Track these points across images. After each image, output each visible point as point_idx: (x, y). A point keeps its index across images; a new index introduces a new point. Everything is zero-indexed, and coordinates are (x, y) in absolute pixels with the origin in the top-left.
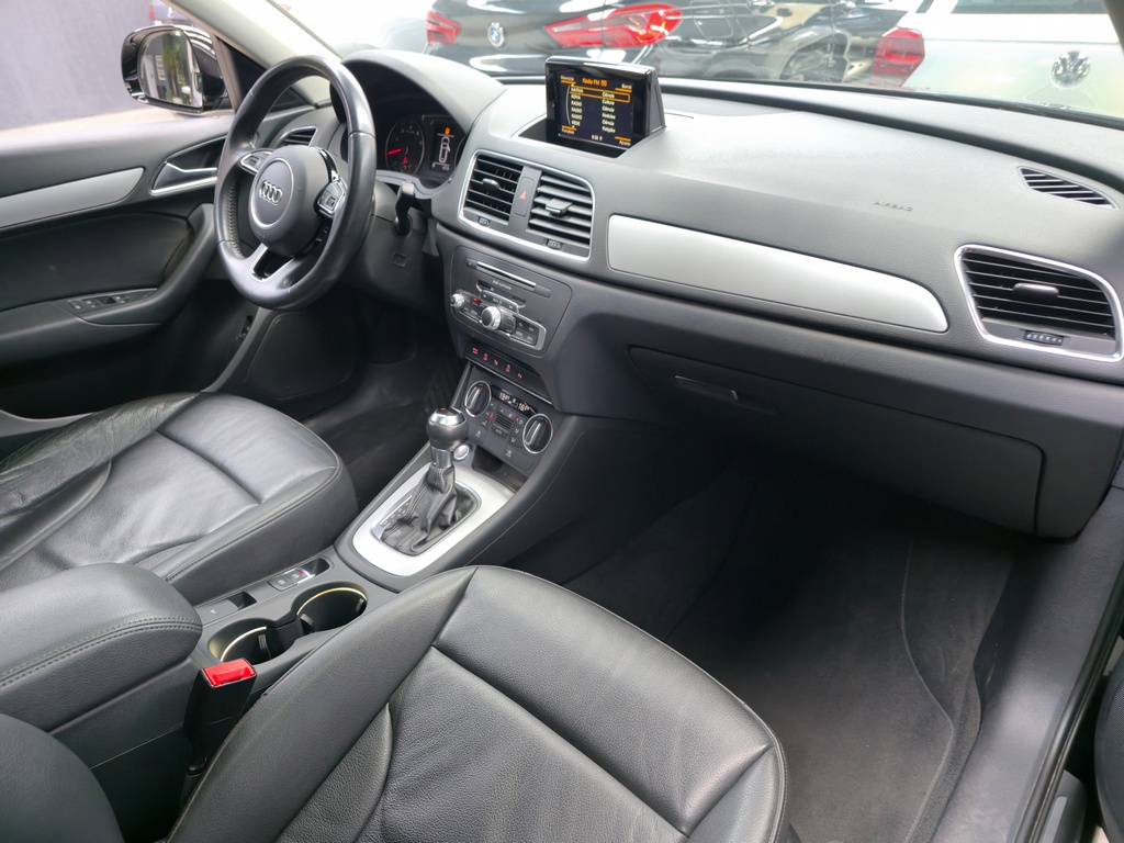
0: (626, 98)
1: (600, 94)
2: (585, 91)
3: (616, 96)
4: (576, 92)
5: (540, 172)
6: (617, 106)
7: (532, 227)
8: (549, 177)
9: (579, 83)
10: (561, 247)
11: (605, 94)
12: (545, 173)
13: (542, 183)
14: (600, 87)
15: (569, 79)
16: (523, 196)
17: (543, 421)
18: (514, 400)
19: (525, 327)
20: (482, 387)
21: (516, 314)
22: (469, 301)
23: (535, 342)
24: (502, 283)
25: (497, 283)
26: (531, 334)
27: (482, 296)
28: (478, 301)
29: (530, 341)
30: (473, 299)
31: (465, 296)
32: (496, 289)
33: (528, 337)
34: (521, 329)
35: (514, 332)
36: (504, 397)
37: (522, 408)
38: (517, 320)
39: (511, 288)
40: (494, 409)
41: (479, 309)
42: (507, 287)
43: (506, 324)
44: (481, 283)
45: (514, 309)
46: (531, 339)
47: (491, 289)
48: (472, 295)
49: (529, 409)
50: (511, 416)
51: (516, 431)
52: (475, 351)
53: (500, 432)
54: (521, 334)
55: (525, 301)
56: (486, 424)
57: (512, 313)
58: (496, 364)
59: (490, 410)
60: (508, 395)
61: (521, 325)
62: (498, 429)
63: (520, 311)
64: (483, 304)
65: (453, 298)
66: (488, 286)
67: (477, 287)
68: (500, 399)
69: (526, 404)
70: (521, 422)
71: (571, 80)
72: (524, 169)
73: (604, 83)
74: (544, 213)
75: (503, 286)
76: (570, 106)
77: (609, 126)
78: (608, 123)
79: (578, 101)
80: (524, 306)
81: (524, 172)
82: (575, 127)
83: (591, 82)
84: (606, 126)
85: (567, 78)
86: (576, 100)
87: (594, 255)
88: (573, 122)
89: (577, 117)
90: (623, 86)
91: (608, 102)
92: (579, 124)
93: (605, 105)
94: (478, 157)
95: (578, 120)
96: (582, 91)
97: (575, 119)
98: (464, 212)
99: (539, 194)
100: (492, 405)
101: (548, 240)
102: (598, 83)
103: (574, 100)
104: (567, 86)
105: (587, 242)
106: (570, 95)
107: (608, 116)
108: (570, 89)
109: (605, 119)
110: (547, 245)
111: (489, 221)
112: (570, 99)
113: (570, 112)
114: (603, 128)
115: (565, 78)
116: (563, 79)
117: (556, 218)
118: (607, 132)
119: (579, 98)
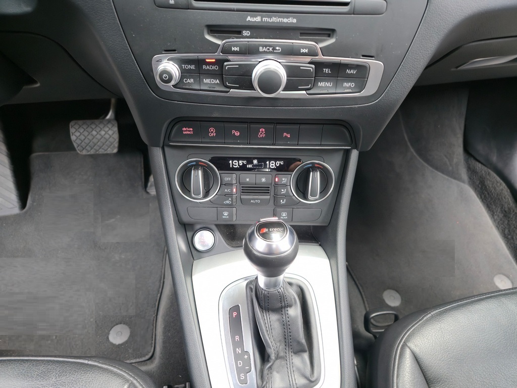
17: (314, 168)
18: (255, 162)
19: (338, 71)
20: (197, 165)
21: (316, 59)
22: (193, 67)
23: (361, 87)
24: (271, 17)
25: (258, 19)
26: (349, 78)
27: (227, 50)
28: (220, 62)
29: (350, 87)
30: (203, 62)
31: (181, 62)
32: (259, 30)
33: (345, 84)
34: (327, 77)
35: (314, 85)
36: (236, 164)
37: (273, 164)
38: (319, 65)
39: (295, 21)
40: (234, 182)
41: (220, 71)
42: (285, 20)
43: (296, 78)
44: (214, 29)
45: (312, 53)
46: (352, 85)
47: (246, 33)
48: (201, 56)
49: (282, 163)
50: (264, 180)
51: (283, 191)
52: (187, 131)
53: (259, 201)
54: (328, 84)
55: (329, 32)
56: (232, 201)
57: (309, 59)
58: (237, 134)
59: (230, 185)
60: (242, 159)
61: (326, 71)
62: (254, 199)
63: (325, 51)
64: (235, 61)
65: (165, 72)
66: (236, 31)
67: (209, 37)
68: (233, 169)
69: (276, 160)
70: (284, 180)
75: (275, 20)
80: (331, 42)
100: (228, 179)
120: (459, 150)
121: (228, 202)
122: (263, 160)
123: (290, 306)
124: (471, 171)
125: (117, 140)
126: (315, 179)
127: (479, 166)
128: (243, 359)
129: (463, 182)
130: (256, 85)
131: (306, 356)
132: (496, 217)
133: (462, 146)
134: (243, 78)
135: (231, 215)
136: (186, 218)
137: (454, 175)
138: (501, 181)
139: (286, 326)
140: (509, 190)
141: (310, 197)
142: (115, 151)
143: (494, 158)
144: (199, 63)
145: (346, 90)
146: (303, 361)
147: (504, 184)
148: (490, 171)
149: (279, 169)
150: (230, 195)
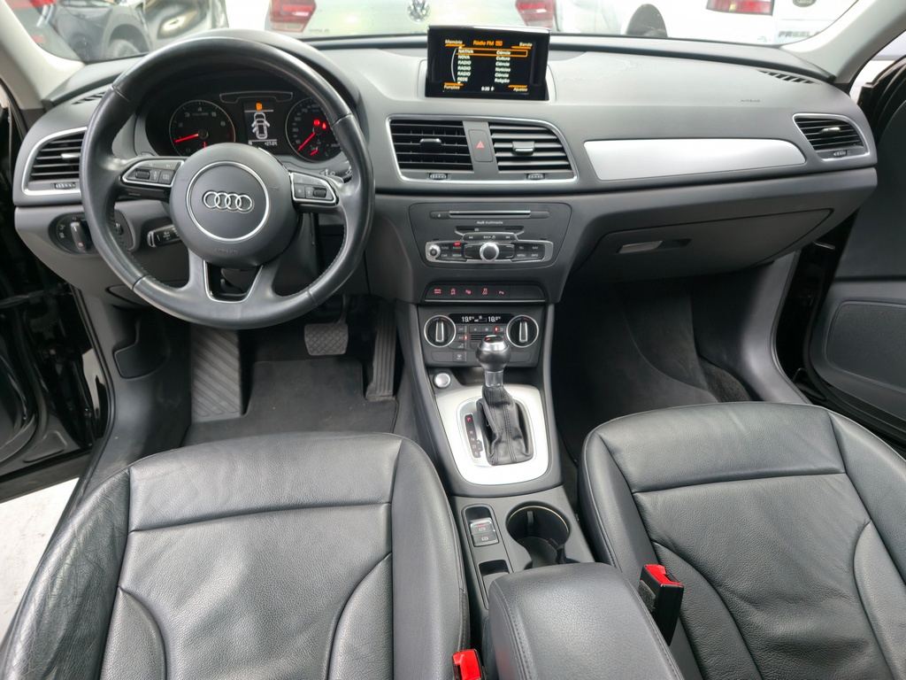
0: (524, 53)
1: (495, 52)
2: (475, 52)
3: (512, 53)
4: (464, 54)
5: (487, 124)
6: (513, 61)
7: (501, 168)
8: (496, 125)
9: (468, 44)
10: (545, 176)
11: (500, 52)
12: (491, 123)
13: (493, 131)
14: (494, 46)
15: (456, 42)
16: (481, 145)
17: (523, 320)
18: (481, 317)
19: (528, 248)
20: (440, 320)
21: (515, 241)
22: (447, 248)
23: (542, 256)
25: (483, 222)
26: (535, 251)
27: (466, 238)
28: (462, 245)
29: (535, 257)
30: (453, 245)
31: (440, 245)
32: (483, 228)
33: (533, 255)
34: (522, 251)
35: (515, 256)
36: (467, 319)
37: (493, 319)
38: (517, 245)
39: (502, 223)
40: (466, 332)
41: (463, 251)
42: (497, 223)
43: (504, 252)
44: (460, 229)
45: (512, 238)
46: (537, 255)
47: (476, 230)
48: (452, 241)
49: (500, 318)
50: (487, 330)
51: (502, 337)
52: (437, 291)
54: (523, 255)
55: (520, 228)
56: (464, 346)
57: (510, 242)
58: (469, 292)
59: (463, 334)
60: (471, 315)
61: (521, 248)
63: (519, 237)
64: (470, 245)
65: (433, 250)
66: (471, 229)
67: (457, 232)
68: (465, 323)
69: (495, 315)
70: (502, 330)
71: (459, 43)
72: (464, 123)
73: (499, 43)
74: (509, 155)
75: (491, 222)
76: (456, 65)
77: (503, 78)
78: (502, 76)
79: (467, 60)
80: (522, 232)
81: (467, 126)
82: (462, 82)
83: (484, 43)
84: (499, 78)
85: (453, 42)
86: (464, 60)
87: (581, 175)
88: (458, 79)
89: (464, 74)
90: (521, 44)
91: (503, 59)
92: (466, 79)
93: (500, 61)
94: (391, 123)
95: (465, 76)
96: (472, 52)
97: (462, 76)
98: (404, 174)
99: (495, 141)
100: (461, 329)
101: (528, 175)
102: (491, 43)
103: (461, 60)
104: (453, 48)
105: (568, 167)
106: (456, 56)
107: (502, 70)
108: (457, 51)
109: (499, 72)
110: (527, 178)
111: (447, 174)
112: (456, 59)
113: (456, 71)
114: (496, 80)
115: (451, 42)
116: (449, 43)
117: (525, 156)
118: (500, 83)
119: (468, 57)
121: (461, 347)
122: (486, 316)
123: (509, 404)
124: (708, 375)
125: (347, 341)
126: (524, 329)
127: (714, 368)
128: (476, 444)
129: (703, 388)
130: (482, 256)
131: (522, 441)
133: (694, 349)
134: (475, 253)
135: (463, 357)
136: (430, 361)
137: (691, 382)
139: (506, 418)
142: (345, 351)
143: (725, 357)
144: (451, 245)
145: (533, 259)
146: (520, 444)
148: (724, 371)
149: (497, 322)
150: (463, 341)
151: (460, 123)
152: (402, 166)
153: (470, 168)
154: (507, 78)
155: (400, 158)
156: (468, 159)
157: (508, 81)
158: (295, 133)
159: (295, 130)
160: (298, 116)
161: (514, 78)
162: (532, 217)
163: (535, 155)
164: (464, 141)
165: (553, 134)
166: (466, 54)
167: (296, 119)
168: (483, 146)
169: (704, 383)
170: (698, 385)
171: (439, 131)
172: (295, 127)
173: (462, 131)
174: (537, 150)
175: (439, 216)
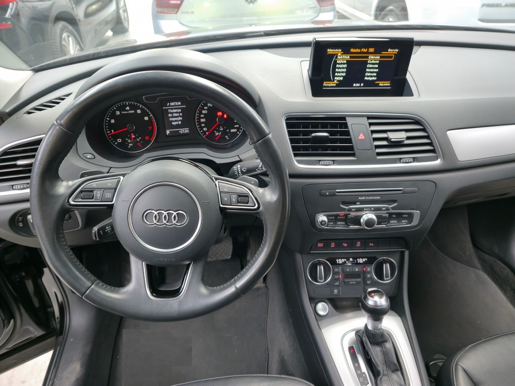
0: (391, 57)
1: (367, 57)
2: (351, 57)
3: (381, 57)
4: (342, 59)
5: (366, 118)
6: (381, 64)
7: (379, 154)
8: (374, 119)
9: (346, 52)
10: (415, 160)
11: (371, 57)
12: (369, 118)
13: (371, 124)
14: (366, 53)
15: (337, 50)
16: (362, 137)
17: (385, 261)
18: (351, 259)
20: (320, 263)
21: (389, 211)
22: (333, 218)
23: (410, 222)
24: (369, 197)
25: (364, 198)
26: (405, 218)
27: (349, 210)
28: (346, 215)
29: (405, 222)
30: (339, 215)
31: (328, 216)
32: (362, 202)
33: (403, 221)
34: (394, 219)
35: (389, 222)
36: (340, 261)
37: (361, 261)
38: (390, 214)
39: (379, 198)
40: (340, 271)
41: (347, 220)
42: (375, 198)
43: (381, 219)
44: (344, 203)
45: (387, 209)
46: (406, 221)
47: (357, 203)
48: (338, 213)
49: (366, 259)
50: (357, 270)
51: (369, 276)
52: (320, 245)
53: (355, 283)
54: (395, 222)
55: (395, 201)
56: (339, 283)
57: (386, 212)
58: (346, 245)
59: (338, 273)
60: (344, 258)
61: (394, 216)
62: (352, 281)
63: (393, 208)
64: (353, 214)
65: (322, 221)
66: (355, 203)
67: (342, 206)
68: (339, 264)
69: (362, 258)
70: (369, 269)
71: (338, 51)
72: (347, 119)
73: (372, 50)
74: (385, 143)
75: (370, 198)
76: (334, 68)
77: (371, 76)
78: (371, 74)
79: (344, 64)
80: (395, 204)
81: (349, 121)
82: (338, 81)
83: (359, 51)
84: (368, 76)
85: (334, 50)
86: (341, 64)
87: (444, 158)
88: (336, 78)
89: (340, 74)
90: (389, 50)
91: (373, 62)
92: (342, 78)
93: (370, 64)
94: (286, 120)
95: (341, 76)
96: (349, 57)
97: (339, 76)
98: (298, 161)
99: (373, 132)
100: (336, 270)
101: (401, 159)
102: (365, 50)
103: (339, 64)
104: (334, 55)
105: (433, 151)
106: (335, 62)
107: (372, 70)
108: (337, 57)
109: (368, 72)
110: (400, 162)
111: (333, 161)
112: (335, 63)
113: (334, 72)
114: (366, 78)
115: (332, 50)
116: (330, 51)
117: (398, 144)
118: (369, 80)
119: (345, 62)
120: (469, 245)
121: (337, 284)
122: (355, 258)
124: (482, 261)
125: (231, 250)
126: (387, 268)
127: (486, 256)
128: (362, 377)
129: (478, 269)
130: (362, 223)
131: (399, 373)
132: (508, 295)
133: (470, 241)
134: (357, 221)
135: (338, 292)
136: (313, 295)
137: (470, 264)
138: (505, 267)
139: (385, 354)
140: (512, 273)
141: (385, 278)
142: (229, 257)
143: (496, 250)
144: (336, 216)
145: (404, 224)
146: (398, 375)
147: (508, 269)
148: (495, 259)
149: (365, 263)
150: (338, 279)
151: (343, 118)
152: (296, 155)
153: (353, 155)
154: (375, 76)
155: (294, 148)
156: (352, 148)
157: (375, 78)
158: (203, 123)
159: (202, 120)
160: (205, 110)
161: (380, 76)
162: (404, 193)
163: (407, 142)
164: (347, 133)
165: (421, 125)
166: (343, 59)
167: (203, 112)
168: (363, 137)
169: (478, 264)
170: (474, 266)
171: (324, 126)
172: (202, 118)
173: (346, 125)
174: (408, 138)
175: (328, 194)
